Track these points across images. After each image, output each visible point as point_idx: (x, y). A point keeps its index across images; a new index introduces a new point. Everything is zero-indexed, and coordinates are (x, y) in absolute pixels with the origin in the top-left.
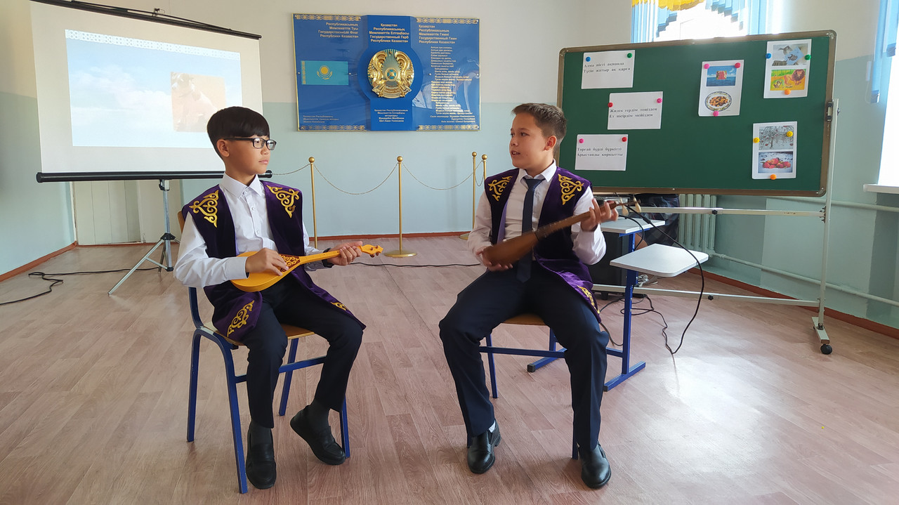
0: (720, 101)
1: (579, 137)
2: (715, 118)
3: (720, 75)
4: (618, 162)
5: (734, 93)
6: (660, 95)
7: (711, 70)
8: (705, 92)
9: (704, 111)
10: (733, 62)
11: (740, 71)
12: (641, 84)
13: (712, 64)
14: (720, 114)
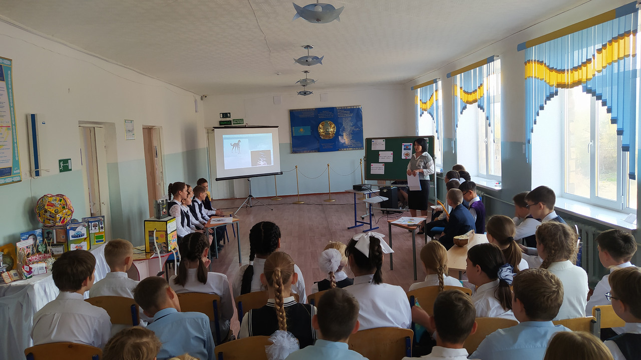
0: (407, 155)
1: (372, 164)
2: (406, 159)
3: (407, 147)
4: (382, 172)
5: (410, 152)
6: (392, 152)
7: (404, 146)
8: (404, 152)
9: (403, 157)
10: (410, 144)
11: (412, 146)
12: (387, 149)
13: (405, 144)
14: (407, 158)
